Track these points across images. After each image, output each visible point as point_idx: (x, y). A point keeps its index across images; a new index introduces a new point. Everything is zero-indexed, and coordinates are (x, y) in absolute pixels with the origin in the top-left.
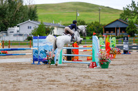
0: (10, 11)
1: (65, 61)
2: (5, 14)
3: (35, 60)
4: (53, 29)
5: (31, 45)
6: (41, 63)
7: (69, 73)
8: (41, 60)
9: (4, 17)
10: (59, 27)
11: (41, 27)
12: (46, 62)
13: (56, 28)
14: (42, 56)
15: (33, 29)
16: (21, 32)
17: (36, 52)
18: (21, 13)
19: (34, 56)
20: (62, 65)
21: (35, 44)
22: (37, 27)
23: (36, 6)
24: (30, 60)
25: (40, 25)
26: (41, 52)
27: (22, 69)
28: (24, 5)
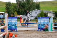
0: (27, 5)
1: (54, 30)
2: (25, 6)
3: (39, 29)
4: (48, 14)
5: (37, 21)
6: (42, 30)
7: (56, 35)
8: (42, 29)
9: (24, 8)
10: (50, 13)
11: (42, 12)
12: (44, 30)
13: (49, 13)
14: (42, 27)
15: (38, 14)
16: (32, 15)
17: (40, 25)
18: (32, 6)
19: (38, 27)
20: (52, 31)
21: (39, 21)
22: (40, 12)
23: (40, 3)
24: (36, 29)
25: (41, 12)
26: (42, 25)
27: (33, 33)
28: (34, 2)
